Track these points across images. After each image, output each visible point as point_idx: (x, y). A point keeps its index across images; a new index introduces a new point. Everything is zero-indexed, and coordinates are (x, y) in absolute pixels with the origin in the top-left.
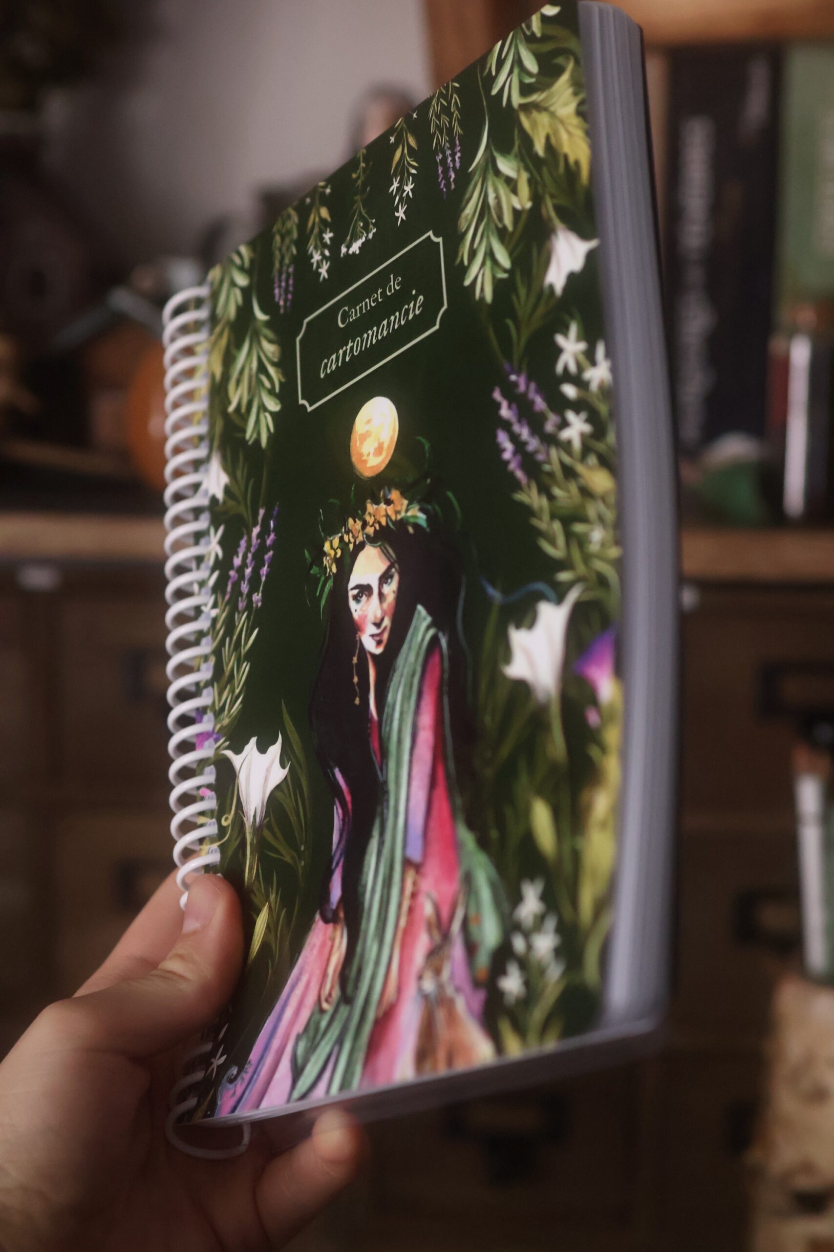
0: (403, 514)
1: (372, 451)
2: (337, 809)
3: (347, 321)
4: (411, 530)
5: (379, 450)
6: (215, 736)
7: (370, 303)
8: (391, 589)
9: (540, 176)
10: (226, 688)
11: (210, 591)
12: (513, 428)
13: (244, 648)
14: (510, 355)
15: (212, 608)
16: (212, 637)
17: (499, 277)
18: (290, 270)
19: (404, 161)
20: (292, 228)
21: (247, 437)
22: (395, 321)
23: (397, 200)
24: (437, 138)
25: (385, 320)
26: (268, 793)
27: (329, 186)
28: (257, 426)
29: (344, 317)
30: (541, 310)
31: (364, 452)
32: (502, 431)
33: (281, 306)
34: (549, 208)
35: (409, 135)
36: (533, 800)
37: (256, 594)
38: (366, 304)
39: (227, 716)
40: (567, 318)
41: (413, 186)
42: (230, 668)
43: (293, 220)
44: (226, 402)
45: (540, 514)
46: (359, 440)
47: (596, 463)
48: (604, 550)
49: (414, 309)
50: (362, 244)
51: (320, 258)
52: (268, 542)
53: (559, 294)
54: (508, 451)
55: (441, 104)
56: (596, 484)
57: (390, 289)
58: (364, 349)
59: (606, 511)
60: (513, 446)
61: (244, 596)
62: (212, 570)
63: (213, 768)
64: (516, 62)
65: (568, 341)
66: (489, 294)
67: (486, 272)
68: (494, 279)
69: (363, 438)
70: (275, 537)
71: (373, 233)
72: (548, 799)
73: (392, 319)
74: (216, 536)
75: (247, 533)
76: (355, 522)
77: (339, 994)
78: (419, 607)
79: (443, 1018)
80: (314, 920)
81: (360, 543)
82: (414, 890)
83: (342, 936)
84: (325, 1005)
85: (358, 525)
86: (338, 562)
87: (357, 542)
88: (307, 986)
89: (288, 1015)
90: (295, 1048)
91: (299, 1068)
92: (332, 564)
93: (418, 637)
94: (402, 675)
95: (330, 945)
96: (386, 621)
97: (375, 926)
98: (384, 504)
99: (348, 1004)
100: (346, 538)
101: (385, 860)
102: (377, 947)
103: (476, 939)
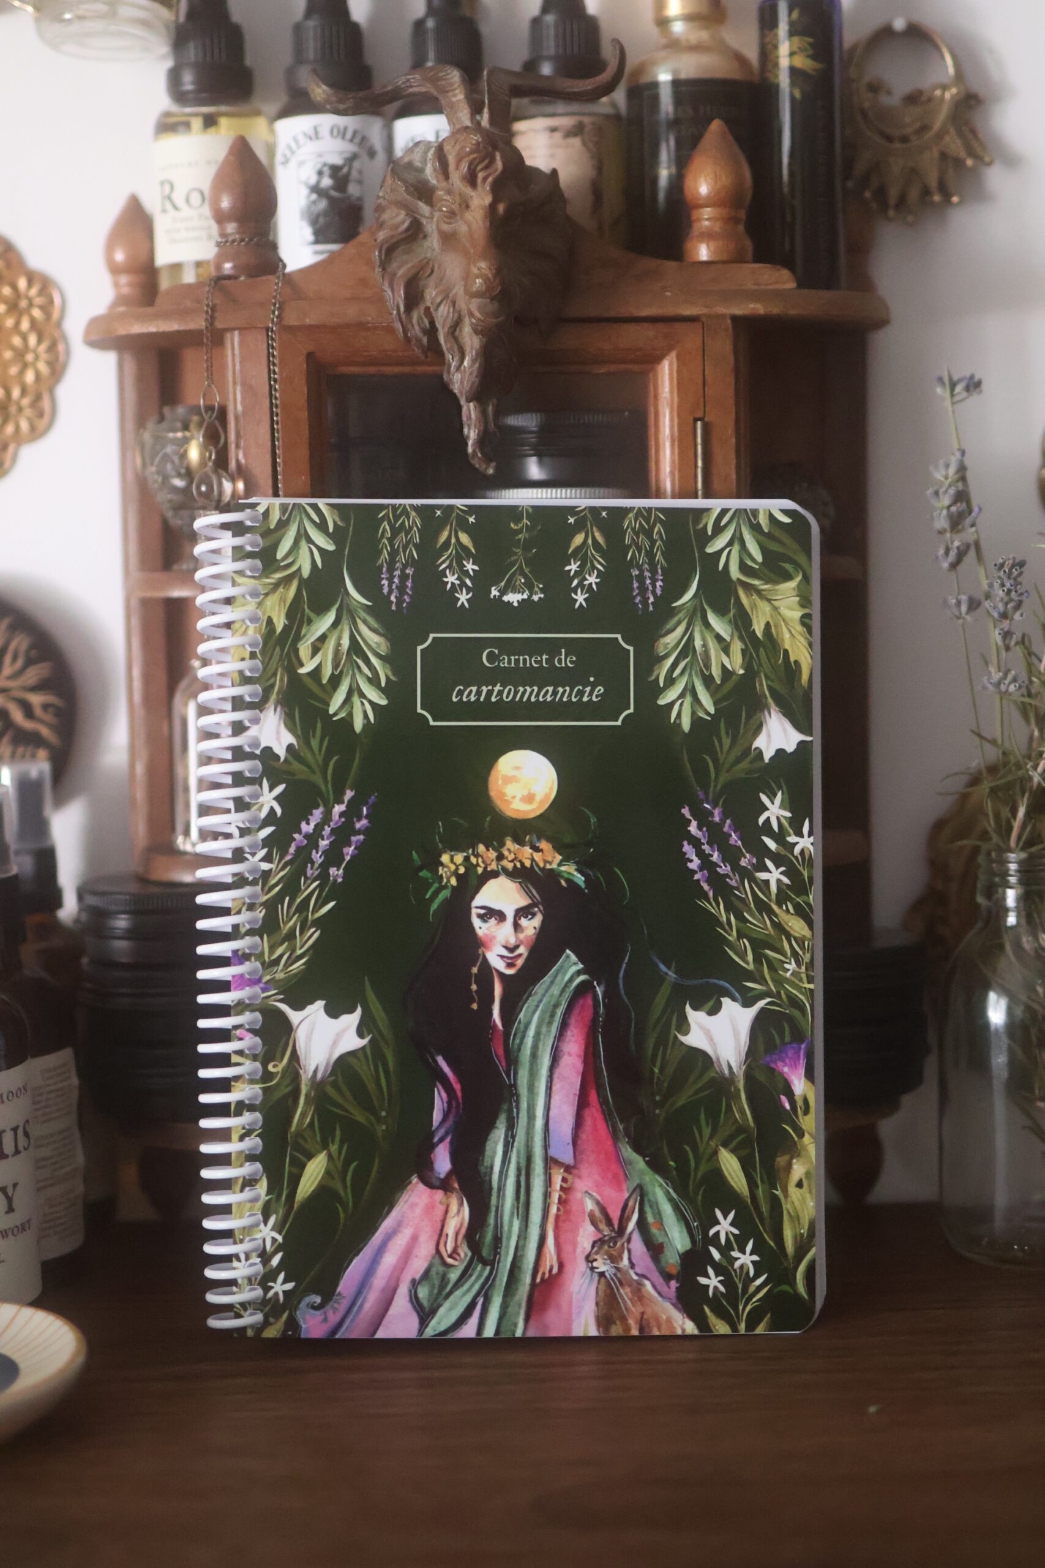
0: (554, 866)
1: (519, 796)
2: (438, 1091)
3: (496, 664)
4: (563, 883)
5: (529, 798)
6: (262, 985)
7: (532, 662)
8: (531, 925)
9: (758, 656)
10: (282, 943)
11: (261, 843)
12: (703, 847)
13: (312, 914)
14: (705, 787)
15: (263, 860)
16: (262, 889)
17: (700, 715)
18: (407, 571)
19: (586, 552)
20: (411, 528)
21: (331, 711)
22: (565, 693)
23: (575, 582)
24: (634, 552)
25: (550, 686)
26: (336, 1055)
27: (474, 516)
28: (347, 706)
29: (491, 657)
30: (744, 765)
31: (507, 793)
32: (689, 844)
33: (392, 602)
34: (763, 685)
35: (594, 529)
36: (721, 1148)
37: (335, 869)
38: (525, 660)
39: (282, 971)
40: (774, 786)
41: (598, 580)
42: (290, 927)
43: (414, 520)
44: (294, 660)
45: (727, 927)
46: (502, 779)
47: (792, 911)
48: (797, 982)
49: (591, 694)
50: (523, 600)
51: (457, 582)
52: (358, 826)
53: (767, 760)
54: (695, 864)
55: (640, 522)
56: (790, 927)
57: (560, 661)
58: (517, 699)
59: (800, 952)
60: (699, 861)
61: (316, 865)
62: (265, 823)
63: (258, 1015)
64: (738, 539)
65: (773, 803)
66: (686, 724)
67: (685, 704)
68: (693, 713)
69: (508, 780)
70: (368, 825)
71: (540, 598)
72: (733, 1151)
73: (561, 690)
74: (271, 790)
75: (325, 806)
76: (488, 850)
77: (469, 1254)
78: (568, 951)
79: (630, 1295)
80: (410, 1182)
81: (492, 871)
82: (565, 1185)
83: (461, 1204)
84: (450, 1261)
85: (492, 854)
86: (459, 877)
87: (489, 869)
88: (414, 1239)
89: (389, 1260)
90: (413, 1292)
91: (427, 1309)
92: (451, 876)
93: (565, 975)
94: (540, 1001)
95: (442, 1208)
96: (522, 950)
97: (513, 1206)
98: (530, 848)
99: (487, 1265)
100: (473, 860)
101: (518, 1152)
102: (520, 1224)
103: (660, 1240)
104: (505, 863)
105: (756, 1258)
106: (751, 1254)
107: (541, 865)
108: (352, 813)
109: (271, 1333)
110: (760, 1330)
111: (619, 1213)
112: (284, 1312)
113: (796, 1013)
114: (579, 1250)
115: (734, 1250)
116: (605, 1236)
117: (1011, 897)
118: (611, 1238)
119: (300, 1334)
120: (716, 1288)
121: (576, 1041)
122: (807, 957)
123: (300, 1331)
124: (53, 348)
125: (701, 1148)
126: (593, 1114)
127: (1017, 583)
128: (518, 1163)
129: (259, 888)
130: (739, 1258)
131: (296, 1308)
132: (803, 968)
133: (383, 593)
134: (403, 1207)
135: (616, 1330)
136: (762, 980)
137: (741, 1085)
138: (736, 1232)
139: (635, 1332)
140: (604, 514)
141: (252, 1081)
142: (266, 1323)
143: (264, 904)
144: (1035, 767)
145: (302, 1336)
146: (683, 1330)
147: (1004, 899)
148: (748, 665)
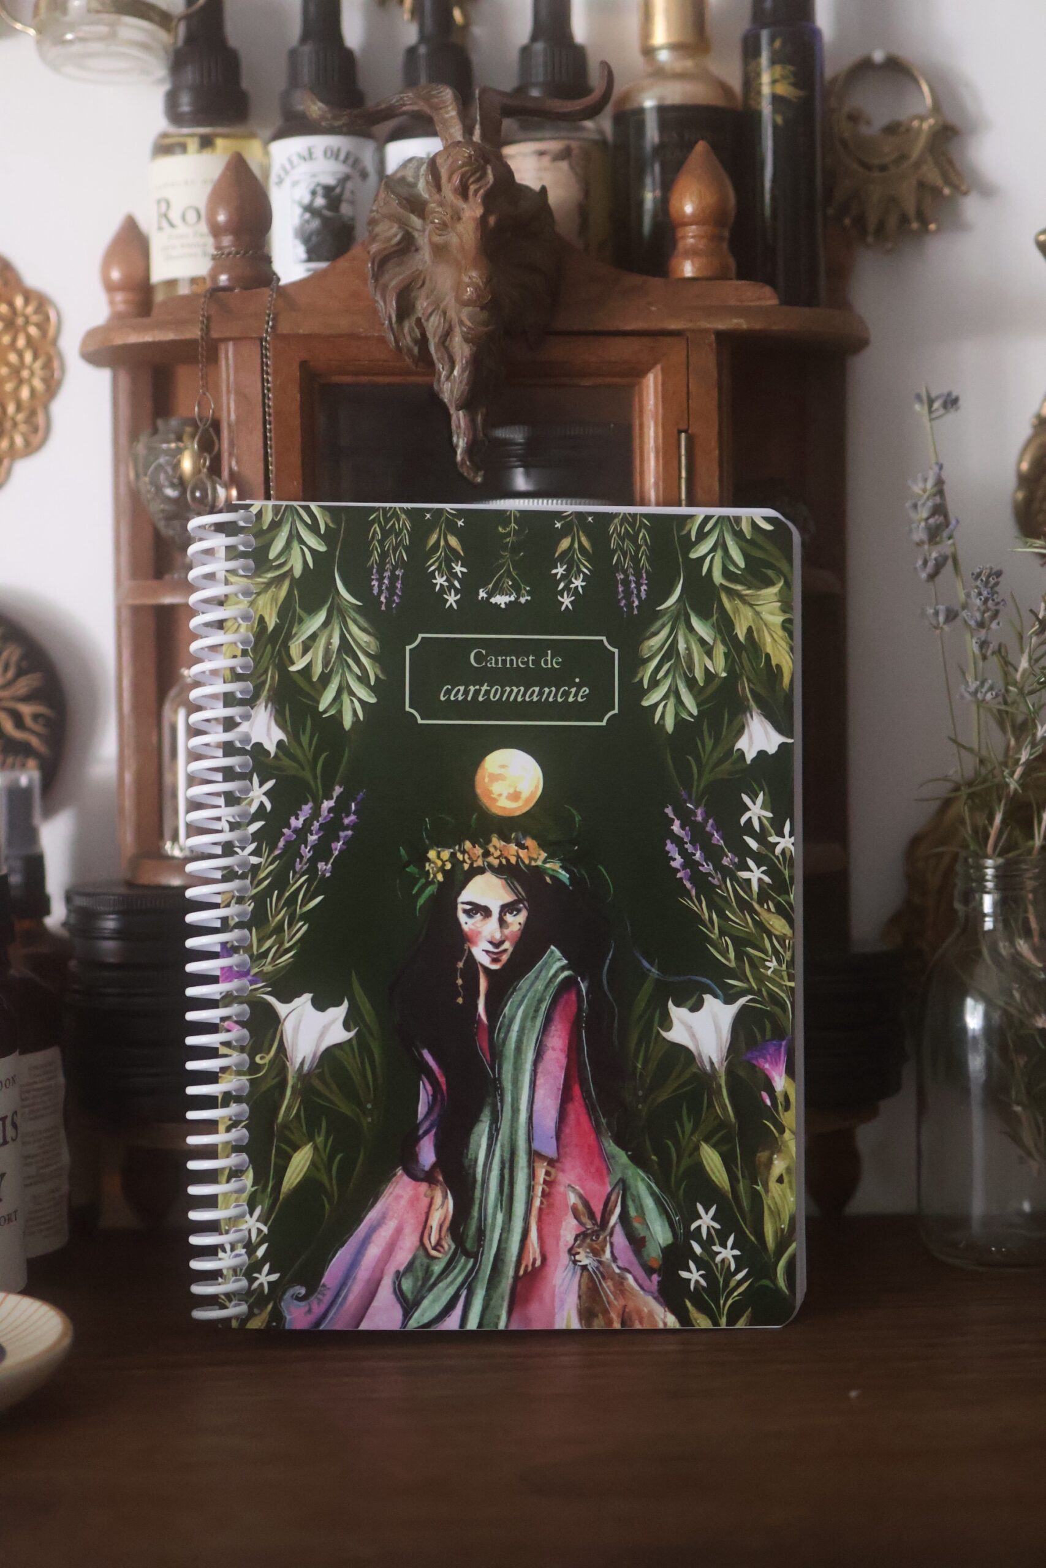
0: (539, 863)
1: (505, 794)
2: (424, 1084)
3: (484, 664)
4: (548, 880)
5: (515, 796)
6: (249, 978)
7: (519, 662)
8: (516, 921)
9: (740, 658)
10: (270, 937)
11: (250, 836)
12: (686, 846)
13: (300, 908)
14: (688, 787)
15: (252, 854)
16: (252, 882)
17: (684, 716)
18: (397, 573)
19: (573, 554)
20: (401, 530)
21: (321, 708)
22: (550, 694)
23: (562, 585)
24: (619, 557)
25: (536, 686)
26: (323, 1047)
27: (463, 520)
28: (337, 703)
29: (479, 658)
30: (727, 766)
31: (494, 792)
32: (672, 843)
33: (382, 602)
34: (745, 688)
35: (581, 533)
36: (702, 1143)
37: (324, 863)
38: (512, 661)
39: (270, 963)
40: (755, 786)
41: (584, 584)
42: (279, 921)
43: (404, 524)
44: (285, 657)
45: (709, 925)
46: (489, 777)
47: (773, 910)
48: (777, 979)
49: (576, 695)
50: (510, 602)
51: (446, 584)
52: (346, 821)
53: (748, 761)
54: (677, 862)
55: (626, 528)
56: (771, 925)
57: (546, 662)
58: (504, 699)
59: (781, 950)
60: (682, 860)
61: (305, 860)
62: (255, 818)
63: (245, 1007)
64: (720, 544)
65: (755, 804)
66: (670, 725)
67: (669, 705)
68: (677, 715)
69: (495, 778)
70: (356, 820)
71: (527, 600)
72: (714, 1146)
73: (547, 690)
74: (261, 785)
75: (313, 801)
76: (474, 847)
77: (453, 1246)
78: (552, 947)
79: (612, 1288)
80: (395, 1175)
81: (479, 867)
82: (548, 1178)
83: (445, 1197)
84: (434, 1253)
85: (479, 851)
86: (445, 873)
87: (475, 865)
88: (399, 1231)
89: (374, 1251)
90: (397, 1283)
91: (411, 1301)
92: (438, 872)
93: (548, 971)
94: (524, 997)
95: (425, 1201)
96: (507, 945)
97: (496, 1200)
98: (516, 845)
99: (471, 1257)
100: (460, 856)
101: (502, 1146)
102: (504, 1216)
103: (642, 1234)
104: (491, 859)
105: (737, 1252)
106: (732, 1249)
107: (527, 862)
108: (340, 809)
109: (255, 1324)
110: (741, 1324)
111: (601, 1207)
112: (268, 1304)
113: (777, 1010)
114: (562, 1243)
115: (715, 1245)
116: (588, 1229)
117: (988, 903)
118: (594, 1232)
119: (284, 1325)
120: (697, 1282)
121: (560, 1037)
122: (788, 956)
123: (285, 1322)
124: (48, 365)
125: (684, 1143)
126: (577, 1108)
127: (993, 592)
128: (502, 1156)
129: (248, 881)
130: (720, 1253)
131: (281, 1299)
132: (784, 966)
133: (374, 594)
134: (387, 1199)
135: (598, 1324)
136: (743, 978)
137: (723, 1081)
138: (718, 1226)
139: (617, 1326)
140: (590, 519)
141: (239, 1073)
142: (250, 1315)
143: (253, 898)
144: (1012, 774)
145: (287, 1327)
146: (665, 1324)
147: (981, 904)
148: (730, 668)
